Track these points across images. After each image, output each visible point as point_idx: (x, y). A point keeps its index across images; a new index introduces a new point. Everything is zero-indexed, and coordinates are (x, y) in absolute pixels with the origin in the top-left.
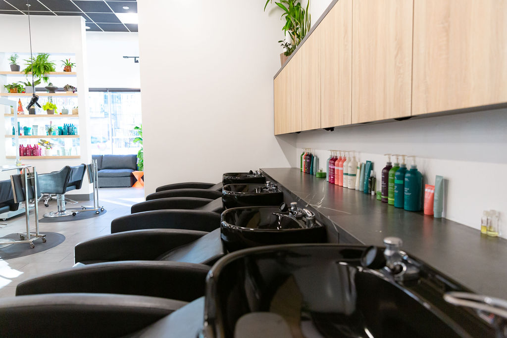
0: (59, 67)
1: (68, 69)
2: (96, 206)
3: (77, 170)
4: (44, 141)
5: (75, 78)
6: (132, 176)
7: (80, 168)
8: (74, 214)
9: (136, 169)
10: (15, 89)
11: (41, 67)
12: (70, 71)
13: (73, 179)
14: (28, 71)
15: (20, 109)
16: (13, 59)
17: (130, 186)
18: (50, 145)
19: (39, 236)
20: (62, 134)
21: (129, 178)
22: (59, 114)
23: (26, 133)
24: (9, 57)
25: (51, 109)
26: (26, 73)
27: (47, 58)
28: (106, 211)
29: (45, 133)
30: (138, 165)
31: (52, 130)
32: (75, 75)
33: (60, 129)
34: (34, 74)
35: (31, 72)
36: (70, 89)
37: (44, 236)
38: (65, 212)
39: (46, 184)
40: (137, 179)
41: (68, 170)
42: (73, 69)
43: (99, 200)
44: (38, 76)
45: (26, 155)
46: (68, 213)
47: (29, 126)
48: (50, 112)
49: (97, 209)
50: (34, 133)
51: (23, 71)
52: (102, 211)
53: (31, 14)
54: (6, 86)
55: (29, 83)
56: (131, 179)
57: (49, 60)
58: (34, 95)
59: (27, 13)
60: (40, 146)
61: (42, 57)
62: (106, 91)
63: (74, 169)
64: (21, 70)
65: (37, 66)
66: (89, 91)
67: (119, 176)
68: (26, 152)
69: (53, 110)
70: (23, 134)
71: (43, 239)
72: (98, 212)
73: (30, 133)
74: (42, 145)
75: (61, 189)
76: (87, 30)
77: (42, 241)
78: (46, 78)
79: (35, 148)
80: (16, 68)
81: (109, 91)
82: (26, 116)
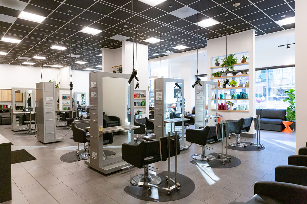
0: (239, 61)
1: (244, 61)
2: (259, 144)
3: (248, 121)
4: (229, 102)
5: (248, 65)
6: (282, 125)
7: (249, 119)
8: (245, 147)
9: (285, 120)
10: (217, 75)
11: (230, 62)
12: (245, 62)
13: (245, 125)
14: (223, 65)
15: (219, 85)
16: (217, 60)
17: (280, 131)
18: (232, 104)
19: (227, 158)
20: (239, 98)
21: (280, 125)
22: (238, 87)
23: (221, 98)
24: (215, 59)
25: (234, 84)
26: (222, 66)
27: (233, 56)
28: (265, 148)
29: (230, 97)
30: (287, 117)
31: (234, 96)
32: (248, 64)
33: (238, 95)
34: (226, 67)
35: (225, 66)
36: (245, 72)
37: (230, 159)
38: (240, 144)
39: (231, 127)
40: (286, 126)
41: (242, 120)
42: (247, 61)
43: (260, 139)
44: (228, 67)
45: (220, 109)
46: (242, 145)
47: (223, 94)
48: (233, 86)
49: (259, 145)
50: (225, 97)
51: (221, 65)
52: (262, 147)
53: (228, 35)
54: (213, 74)
55: (223, 71)
56: (281, 126)
57: (234, 57)
58: (227, 79)
59: (224, 35)
60: (227, 104)
61: (231, 56)
62: (266, 69)
63: (246, 120)
64: (220, 65)
65: (227, 62)
66: (256, 70)
67: (272, 123)
68: (220, 108)
69: (235, 85)
70: (219, 98)
71: (229, 160)
72: (259, 148)
73: (223, 98)
74: (228, 104)
75: (238, 131)
76: (256, 36)
77: (228, 161)
78: (232, 68)
79: (225, 105)
80: (218, 64)
81: (268, 69)
82: (222, 89)
